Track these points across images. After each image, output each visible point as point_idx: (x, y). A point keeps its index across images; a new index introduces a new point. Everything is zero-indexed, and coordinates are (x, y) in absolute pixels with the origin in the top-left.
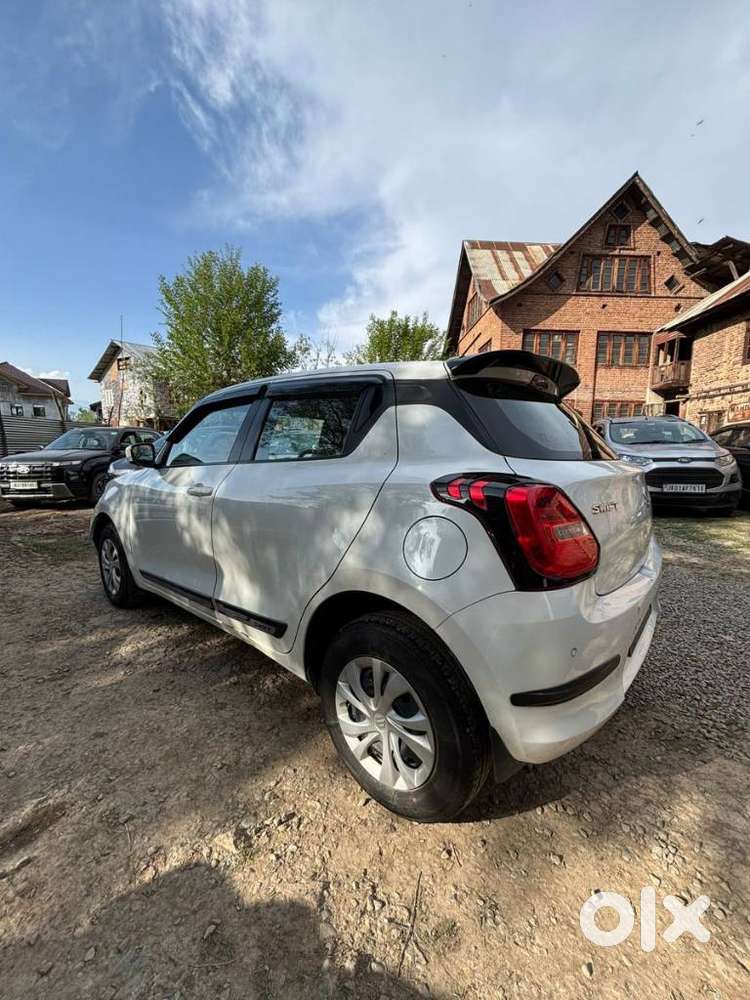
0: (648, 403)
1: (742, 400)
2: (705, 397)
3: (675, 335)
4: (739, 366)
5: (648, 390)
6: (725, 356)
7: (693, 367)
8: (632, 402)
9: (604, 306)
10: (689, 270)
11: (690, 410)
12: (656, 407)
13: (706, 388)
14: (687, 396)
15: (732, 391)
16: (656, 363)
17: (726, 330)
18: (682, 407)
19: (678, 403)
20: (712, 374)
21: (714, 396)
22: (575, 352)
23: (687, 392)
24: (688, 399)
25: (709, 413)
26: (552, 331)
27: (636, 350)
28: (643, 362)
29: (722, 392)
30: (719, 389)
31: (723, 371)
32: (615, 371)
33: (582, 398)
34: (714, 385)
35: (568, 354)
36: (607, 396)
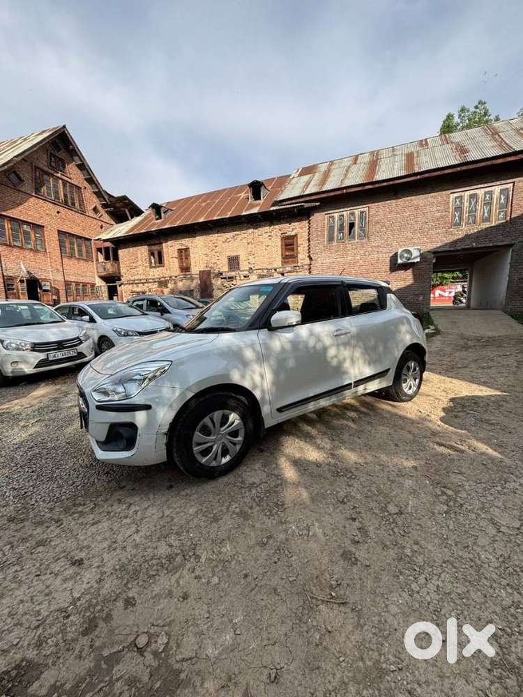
0: (97, 285)
1: (154, 286)
2: (132, 284)
3: (108, 244)
4: (148, 268)
5: (96, 277)
6: (140, 263)
7: (121, 265)
8: (89, 283)
9: (58, 212)
10: (104, 206)
11: (125, 291)
12: (103, 287)
13: (132, 278)
14: (121, 282)
15: (147, 281)
16: (97, 260)
17: (138, 248)
18: (119, 288)
19: (116, 286)
20: (133, 271)
21: (139, 283)
22: (43, 241)
23: (120, 280)
24: (122, 284)
25: (138, 292)
26: (21, 220)
27: (84, 249)
28: (89, 258)
29: (142, 281)
30: (141, 280)
31: (140, 270)
32: (73, 261)
33: (56, 278)
34: (136, 277)
35: (38, 243)
36: (73, 278)
